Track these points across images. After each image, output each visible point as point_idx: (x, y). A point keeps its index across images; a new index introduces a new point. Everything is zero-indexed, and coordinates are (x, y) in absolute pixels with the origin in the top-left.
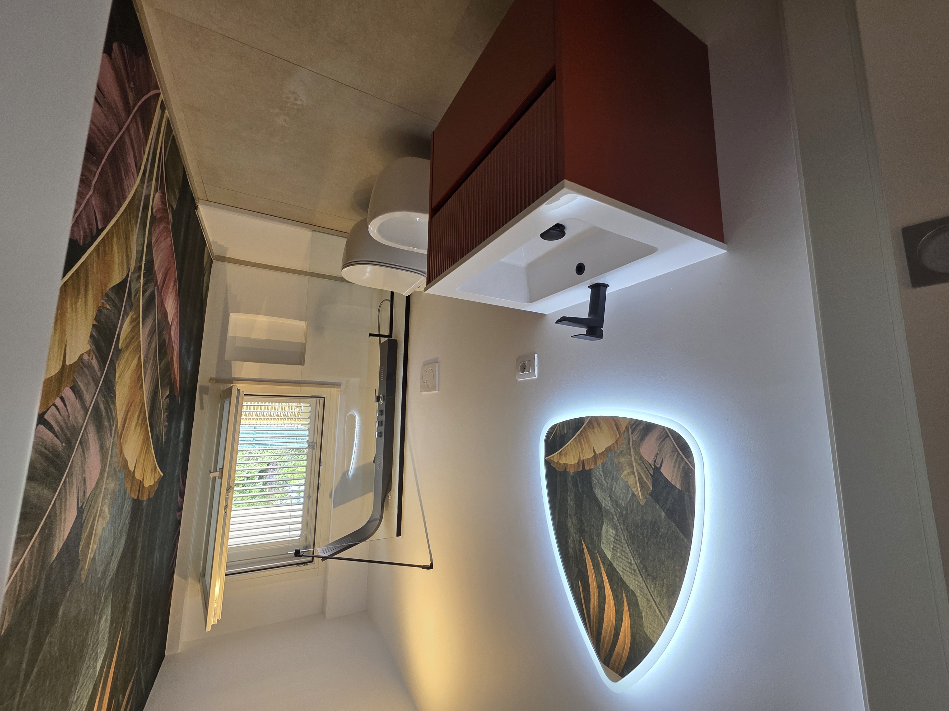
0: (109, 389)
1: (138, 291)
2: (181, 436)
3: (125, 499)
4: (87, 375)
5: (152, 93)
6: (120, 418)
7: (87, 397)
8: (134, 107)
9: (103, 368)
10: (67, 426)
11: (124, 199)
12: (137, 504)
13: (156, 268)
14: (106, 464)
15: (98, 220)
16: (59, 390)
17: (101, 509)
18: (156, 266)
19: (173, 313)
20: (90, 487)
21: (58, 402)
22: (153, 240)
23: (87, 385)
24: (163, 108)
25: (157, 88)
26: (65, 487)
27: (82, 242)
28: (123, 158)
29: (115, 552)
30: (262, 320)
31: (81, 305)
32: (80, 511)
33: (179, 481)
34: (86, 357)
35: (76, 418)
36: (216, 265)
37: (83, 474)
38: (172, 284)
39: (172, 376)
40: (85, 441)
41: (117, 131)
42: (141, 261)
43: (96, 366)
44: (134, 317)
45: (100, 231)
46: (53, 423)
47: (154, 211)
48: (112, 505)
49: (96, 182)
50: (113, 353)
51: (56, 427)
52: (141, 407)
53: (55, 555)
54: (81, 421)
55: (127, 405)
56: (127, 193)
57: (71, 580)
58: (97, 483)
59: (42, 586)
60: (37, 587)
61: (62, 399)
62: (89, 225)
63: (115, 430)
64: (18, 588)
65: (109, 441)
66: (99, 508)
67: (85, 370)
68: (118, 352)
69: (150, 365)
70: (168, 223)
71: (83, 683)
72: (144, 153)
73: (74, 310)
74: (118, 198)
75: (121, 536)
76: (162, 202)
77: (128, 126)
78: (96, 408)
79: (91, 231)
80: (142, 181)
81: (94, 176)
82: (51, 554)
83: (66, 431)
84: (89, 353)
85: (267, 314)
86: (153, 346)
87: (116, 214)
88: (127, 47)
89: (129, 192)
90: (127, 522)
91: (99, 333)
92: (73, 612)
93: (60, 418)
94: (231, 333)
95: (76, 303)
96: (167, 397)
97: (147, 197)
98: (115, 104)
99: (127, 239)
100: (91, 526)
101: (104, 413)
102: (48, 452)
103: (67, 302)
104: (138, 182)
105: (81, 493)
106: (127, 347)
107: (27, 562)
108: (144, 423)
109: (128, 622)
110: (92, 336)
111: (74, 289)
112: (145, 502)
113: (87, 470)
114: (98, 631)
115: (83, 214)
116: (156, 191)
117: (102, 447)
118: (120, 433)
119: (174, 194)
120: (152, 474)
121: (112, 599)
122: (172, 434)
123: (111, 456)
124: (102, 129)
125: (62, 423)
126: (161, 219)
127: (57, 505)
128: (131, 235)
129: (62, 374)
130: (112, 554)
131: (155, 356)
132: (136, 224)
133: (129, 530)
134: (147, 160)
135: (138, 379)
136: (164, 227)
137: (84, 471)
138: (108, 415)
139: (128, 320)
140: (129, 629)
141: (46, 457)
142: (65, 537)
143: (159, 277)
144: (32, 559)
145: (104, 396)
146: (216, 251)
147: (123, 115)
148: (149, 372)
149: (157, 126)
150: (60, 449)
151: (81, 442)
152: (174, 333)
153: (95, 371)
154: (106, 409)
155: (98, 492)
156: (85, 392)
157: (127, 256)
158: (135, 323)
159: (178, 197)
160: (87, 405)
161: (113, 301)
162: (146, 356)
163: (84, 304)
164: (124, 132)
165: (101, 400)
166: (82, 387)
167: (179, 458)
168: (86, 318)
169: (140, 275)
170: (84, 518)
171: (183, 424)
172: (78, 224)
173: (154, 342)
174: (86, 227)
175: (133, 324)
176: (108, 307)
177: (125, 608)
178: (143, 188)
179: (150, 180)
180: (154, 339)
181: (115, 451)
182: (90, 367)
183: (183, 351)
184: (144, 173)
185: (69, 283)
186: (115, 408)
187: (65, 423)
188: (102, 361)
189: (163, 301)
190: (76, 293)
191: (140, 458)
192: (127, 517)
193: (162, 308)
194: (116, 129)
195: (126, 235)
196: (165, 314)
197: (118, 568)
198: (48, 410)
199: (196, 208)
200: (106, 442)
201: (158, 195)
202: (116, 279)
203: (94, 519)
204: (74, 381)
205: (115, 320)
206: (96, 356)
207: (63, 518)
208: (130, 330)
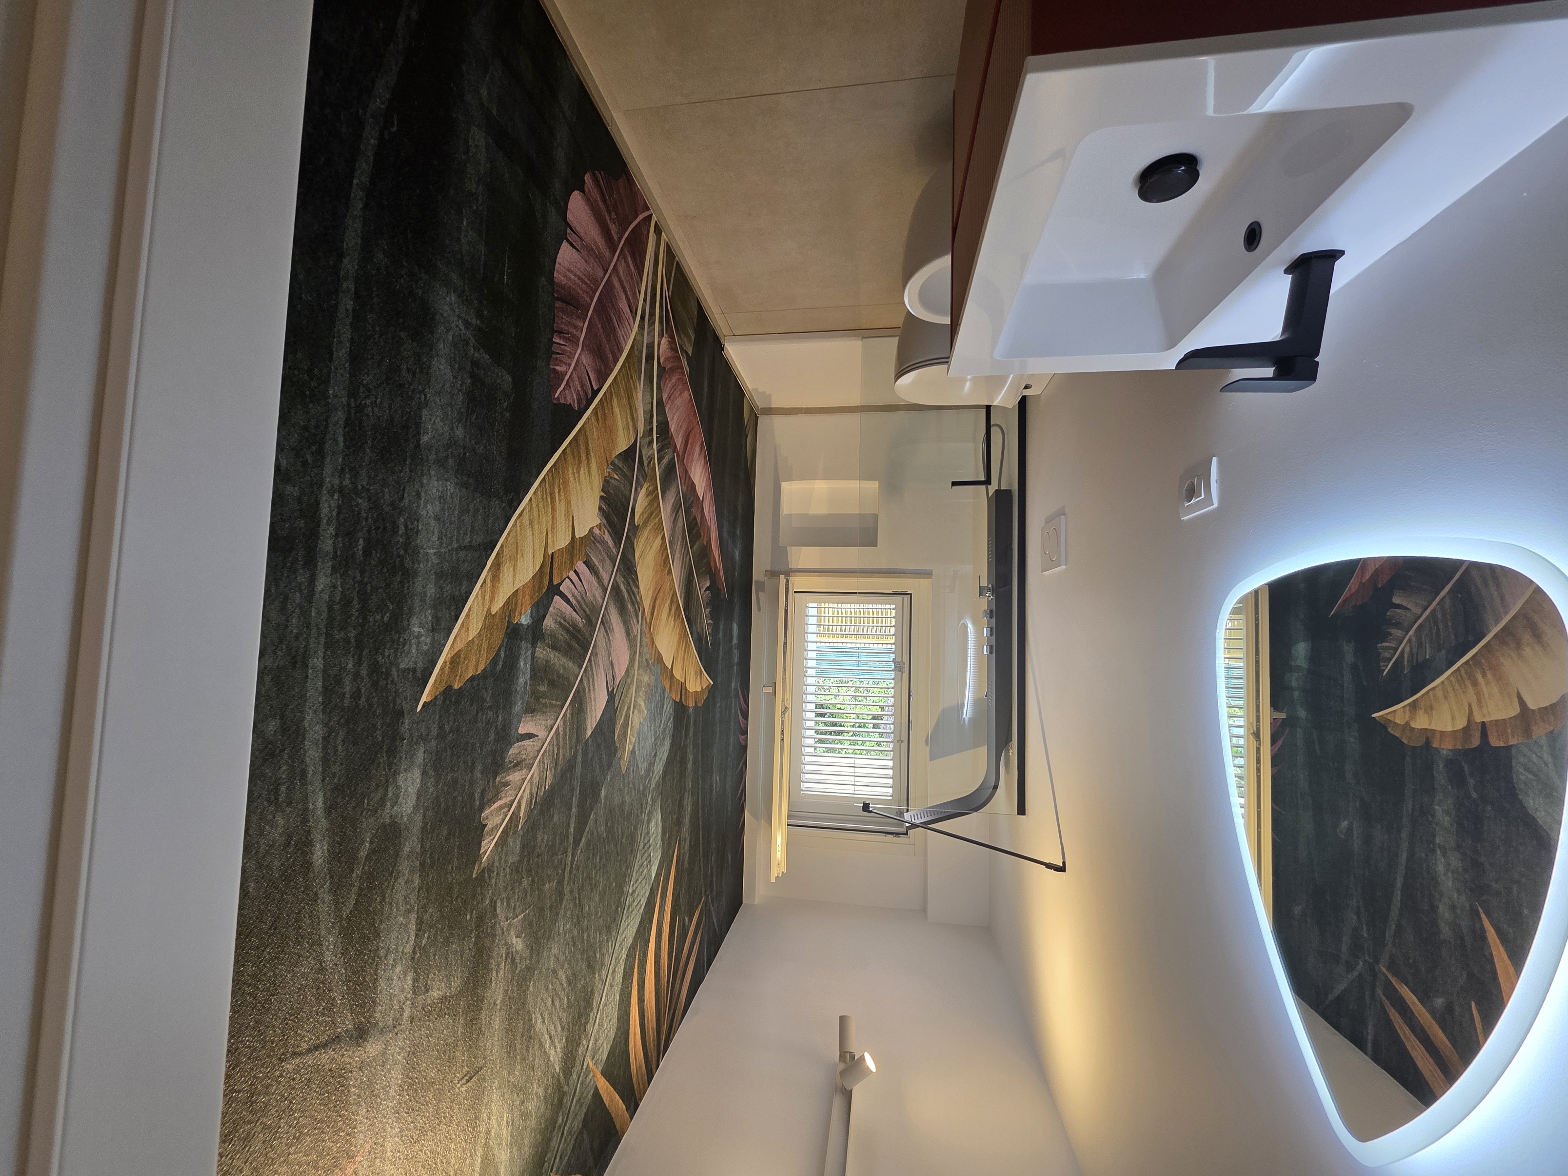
0: (629, 569)
1: (651, 458)
2: (735, 641)
3: (664, 698)
4: (600, 551)
5: (641, 217)
6: (647, 604)
7: (605, 576)
8: (620, 241)
9: (618, 546)
10: (585, 601)
11: (621, 351)
12: (680, 708)
13: (672, 430)
14: (636, 652)
15: (592, 379)
16: (572, 563)
17: (635, 701)
18: (673, 428)
19: (704, 485)
20: (620, 673)
21: (572, 574)
22: (665, 397)
23: (602, 561)
24: (658, 231)
25: (648, 209)
26: (591, 665)
27: (576, 405)
28: (613, 305)
29: (658, 753)
30: (821, 486)
31: (585, 474)
32: (611, 696)
33: (737, 696)
34: (597, 531)
35: (594, 596)
36: (762, 421)
37: (609, 657)
38: (697, 449)
39: (712, 564)
40: (607, 622)
41: (602, 275)
42: (651, 422)
43: (611, 543)
44: (651, 488)
45: (595, 393)
46: (570, 596)
47: (662, 361)
48: (648, 700)
49: (585, 337)
50: (628, 529)
51: (574, 602)
52: (673, 596)
53: (589, 733)
54: (600, 600)
55: (654, 592)
56: (624, 345)
57: (610, 765)
58: (627, 671)
59: (579, 758)
60: (576, 758)
61: (575, 572)
62: (582, 386)
63: (642, 617)
64: (556, 752)
65: (636, 629)
66: (633, 699)
67: (598, 544)
68: (634, 529)
69: (678, 547)
70: (683, 374)
71: (637, 880)
72: (640, 293)
73: (577, 479)
74: (613, 353)
75: (664, 738)
76: (672, 349)
77: (615, 266)
78: (616, 588)
79: (586, 394)
80: (641, 327)
81: (582, 332)
82: (585, 729)
83: (584, 607)
84: (599, 526)
85: (825, 478)
86: (680, 524)
87: (612, 371)
88: (602, 173)
89: (626, 343)
90: (670, 725)
91: (609, 505)
92: (617, 800)
93: (576, 592)
94: (786, 509)
95: (578, 472)
96: (708, 589)
97: (650, 346)
98: (596, 243)
99: (630, 398)
100: (626, 715)
101: (626, 595)
102: (568, 625)
103: (568, 471)
104: (636, 329)
105: (610, 677)
106: (646, 523)
107: (561, 729)
108: (679, 616)
109: (685, 839)
110: (600, 508)
111: (574, 457)
112: (691, 709)
113: (613, 654)
114: (648, 832)
115: (574, 374)
116: (661, 335)
117: (628, 634)
118: (648, 620)
119: (688, 336)
120: (696, 678)
121: (661, 806)
122: (721, 635)
123: (641, 645)
124: (584, 277)
125: (579, 598)
126: (673, 370)
127: (585, 682)
128: (634, 393)
129: (573, 547)
130: (655, 755)
131: (684, 537)
132: (640, 379)
133: (673, 735)
134: (645, 300)
135: (664, 563)
136: (679, 379)
137: (610, 654)
138: (631, 599)
139: (642, 493)
140: (687, 847)
141: (567, 631)
142: (598, 718)
143: (679, 442)
144: (566, 727)
145: (624, 577)
146: (760, 403)
147: (607, 254)
148: (677, 555)
149: (653, 255)
150: (581, 625)
151: (602, 622)
152: (709, 511)
153: (609, 547)
154: (627, 591)
155: (629, 681)
156: (601, 570)
157: (633, 418)
158: (652, 494)
159: (693, 338)
160: (606, 583)
161: (622, 471)
162: (672, 535)
163: (587, 473)
164: (610, 274)
165: (620, 580)
166: (597, 563)
167: (735, 667)
168: (592, 489)
169: (653, 439)
170: (616, 705)
171: (735, 627)
172: (570, 387)
173: (680, 520)
174: (580, 389)
175: (650, 497)
176: (616, 477)
177: (679, 823)
178: (643, 336)
179: (652, 323)
180: (681, 515)
181: (644, 639)
182: (603, 542)
183: (725, 535)
184: (643, 317)
185: (568, 451)
186: (639, 592)
187: (583, 598)
188: (617, 536)
189: (686, 471)
190: (577, 462)
191: (678, 654)
192: (670, 719)
193: (687, 479)
194: (599, 272)
195: (628, 394)
196: (693, 486)
197: (665, 772)
198: (563, 581)
199: (723, 349)
200: (632, 628)
201: (664, 341)
202: (622, 445)
203: (629, 709)
204: (587, 556)
205: (627, 493)
206: (608, 531)
207: (592, 697)
208: (646, 504)
